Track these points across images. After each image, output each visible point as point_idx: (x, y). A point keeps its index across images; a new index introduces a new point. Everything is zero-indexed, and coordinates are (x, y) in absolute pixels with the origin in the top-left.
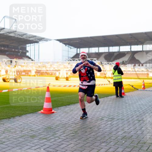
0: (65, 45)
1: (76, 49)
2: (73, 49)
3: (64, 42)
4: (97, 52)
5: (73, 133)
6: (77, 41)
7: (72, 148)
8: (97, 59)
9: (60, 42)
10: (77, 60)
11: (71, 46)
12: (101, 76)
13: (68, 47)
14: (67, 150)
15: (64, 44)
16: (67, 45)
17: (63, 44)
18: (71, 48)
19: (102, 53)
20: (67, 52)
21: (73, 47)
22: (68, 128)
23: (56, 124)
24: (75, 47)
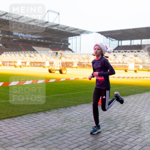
0: (106, 38)
1: (117, 41)
2: (114, 41)
3: (105, 35)
4: (140, 44)
5: (136, 127)
6: (119, 34)
7: (141, 142)
8: (144, 51)
9: (102, 35)
10: (122, 52)
11: (112, 38)
12: (144, 69)
13: (109, 39)
14: (136, 145)
15: (106, 36)
16: (109, 38)
17: (104, 37)
18: (112, 40)
19: (145, 46)
20: (109, 44)
21: (114, 40)
22: (129, 121)
23: (115, 116)
24: (117, 40)
